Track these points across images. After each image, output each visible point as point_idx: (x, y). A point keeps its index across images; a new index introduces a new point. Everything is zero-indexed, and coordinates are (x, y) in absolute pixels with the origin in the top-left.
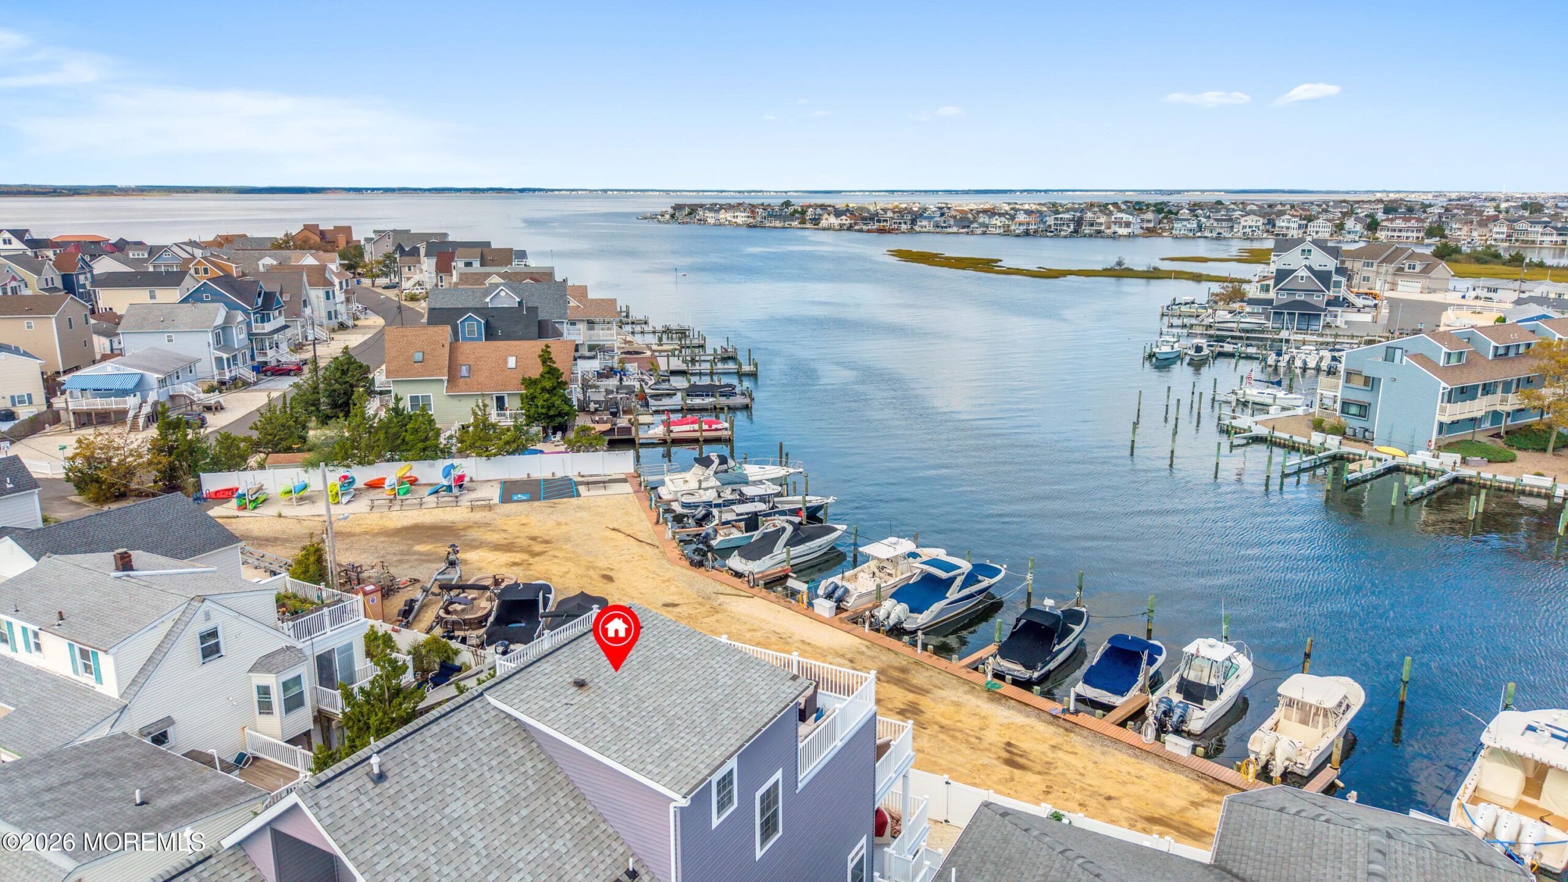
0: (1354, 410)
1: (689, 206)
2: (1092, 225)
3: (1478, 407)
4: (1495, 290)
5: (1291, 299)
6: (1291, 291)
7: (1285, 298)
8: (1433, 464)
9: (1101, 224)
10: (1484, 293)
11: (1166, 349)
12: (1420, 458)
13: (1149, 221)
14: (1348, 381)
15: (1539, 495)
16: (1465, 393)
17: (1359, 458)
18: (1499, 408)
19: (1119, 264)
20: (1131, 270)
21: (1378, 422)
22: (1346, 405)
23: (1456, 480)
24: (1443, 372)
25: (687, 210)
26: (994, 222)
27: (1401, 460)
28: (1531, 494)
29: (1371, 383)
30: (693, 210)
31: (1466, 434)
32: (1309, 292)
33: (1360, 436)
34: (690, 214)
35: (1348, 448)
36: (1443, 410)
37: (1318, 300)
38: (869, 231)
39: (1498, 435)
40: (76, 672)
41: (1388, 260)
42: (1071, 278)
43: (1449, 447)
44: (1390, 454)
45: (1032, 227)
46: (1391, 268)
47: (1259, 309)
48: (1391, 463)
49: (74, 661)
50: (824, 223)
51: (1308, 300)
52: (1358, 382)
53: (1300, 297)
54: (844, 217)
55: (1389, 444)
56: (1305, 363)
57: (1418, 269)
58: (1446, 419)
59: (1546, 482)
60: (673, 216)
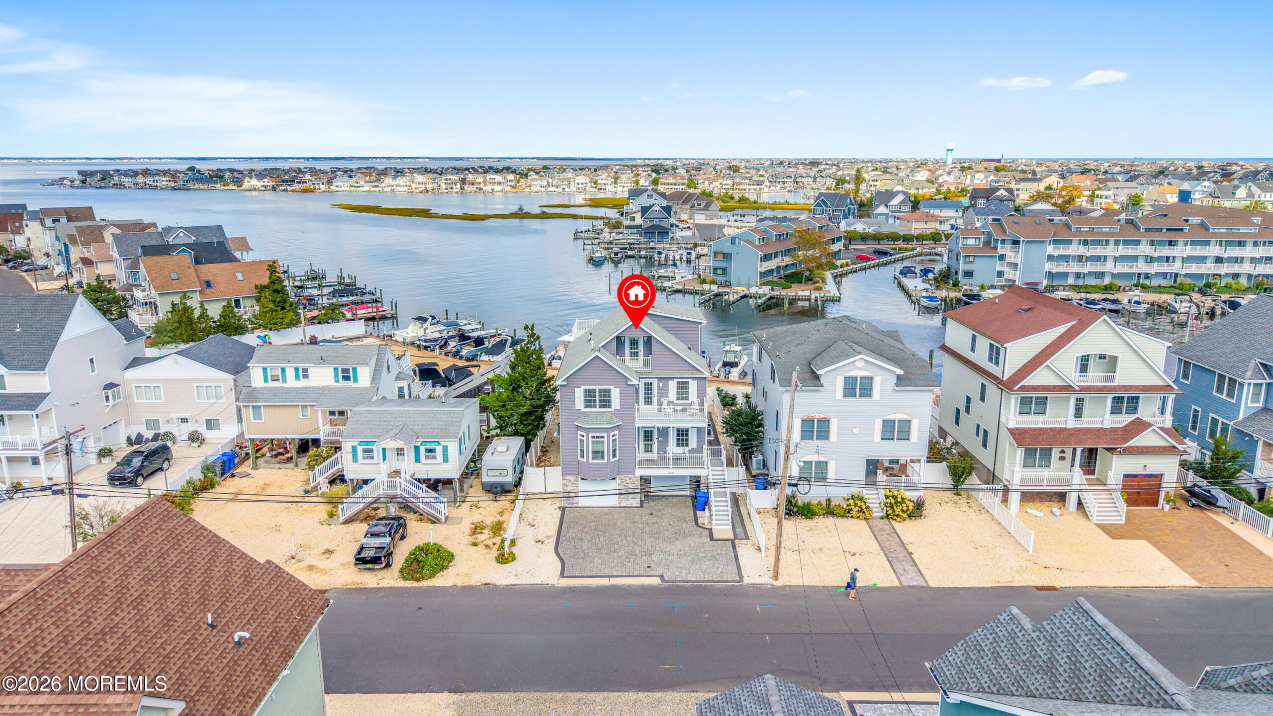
0: (719, 272)
1: (100, 172)
2: (473, 184)
3: (773, 264)
4: (744, 216)
5: (651, 224)
6: (651, 219)
7: (649, 224)
8: (761, 291)
9: (479, 183)
10: (739, 218)
11: (598, 255)
12: (753, 290)
13: (511, 181)
14: (715, 257)
15: (805, 300)
16: (766, 258)
17: (727, 293)
18: (781, 264)
19: (521, 209)
20: (529, 213)
21: (733, 276)
22: (715, 269)
23: (771, 298)
24: (759, 247)
25: (99, 176)
26: (398, 182)
27: (746, 292)
28: (802, 300)
29: (727, 256)
30: (105, 176)
31: (770, 278)
32: (661, 219)
33: (724, 284)
34: (103, 179)
35: (721, 290)
36: (761, 266)
37: (665, 224)
38: (293, 191)
39: (781, 278)
40: (337, 381)
41: (685, 202)
42: (492, 220)
43: (765, 284)
44: (742, 290)
45: (429, 186)
46: (688, 207)
47: (634, 231)
48: (743, 294)
49: (336, 376)
50: (246, 185)
51: (661, 224)
52: (720, 257)
53: (656, 222)
54: (266, 180)
55: (739, 285)
56: (674, 257)
57: (703, 205)
58: (763, 270)
59: (807, 293)
60: (84, 182)
